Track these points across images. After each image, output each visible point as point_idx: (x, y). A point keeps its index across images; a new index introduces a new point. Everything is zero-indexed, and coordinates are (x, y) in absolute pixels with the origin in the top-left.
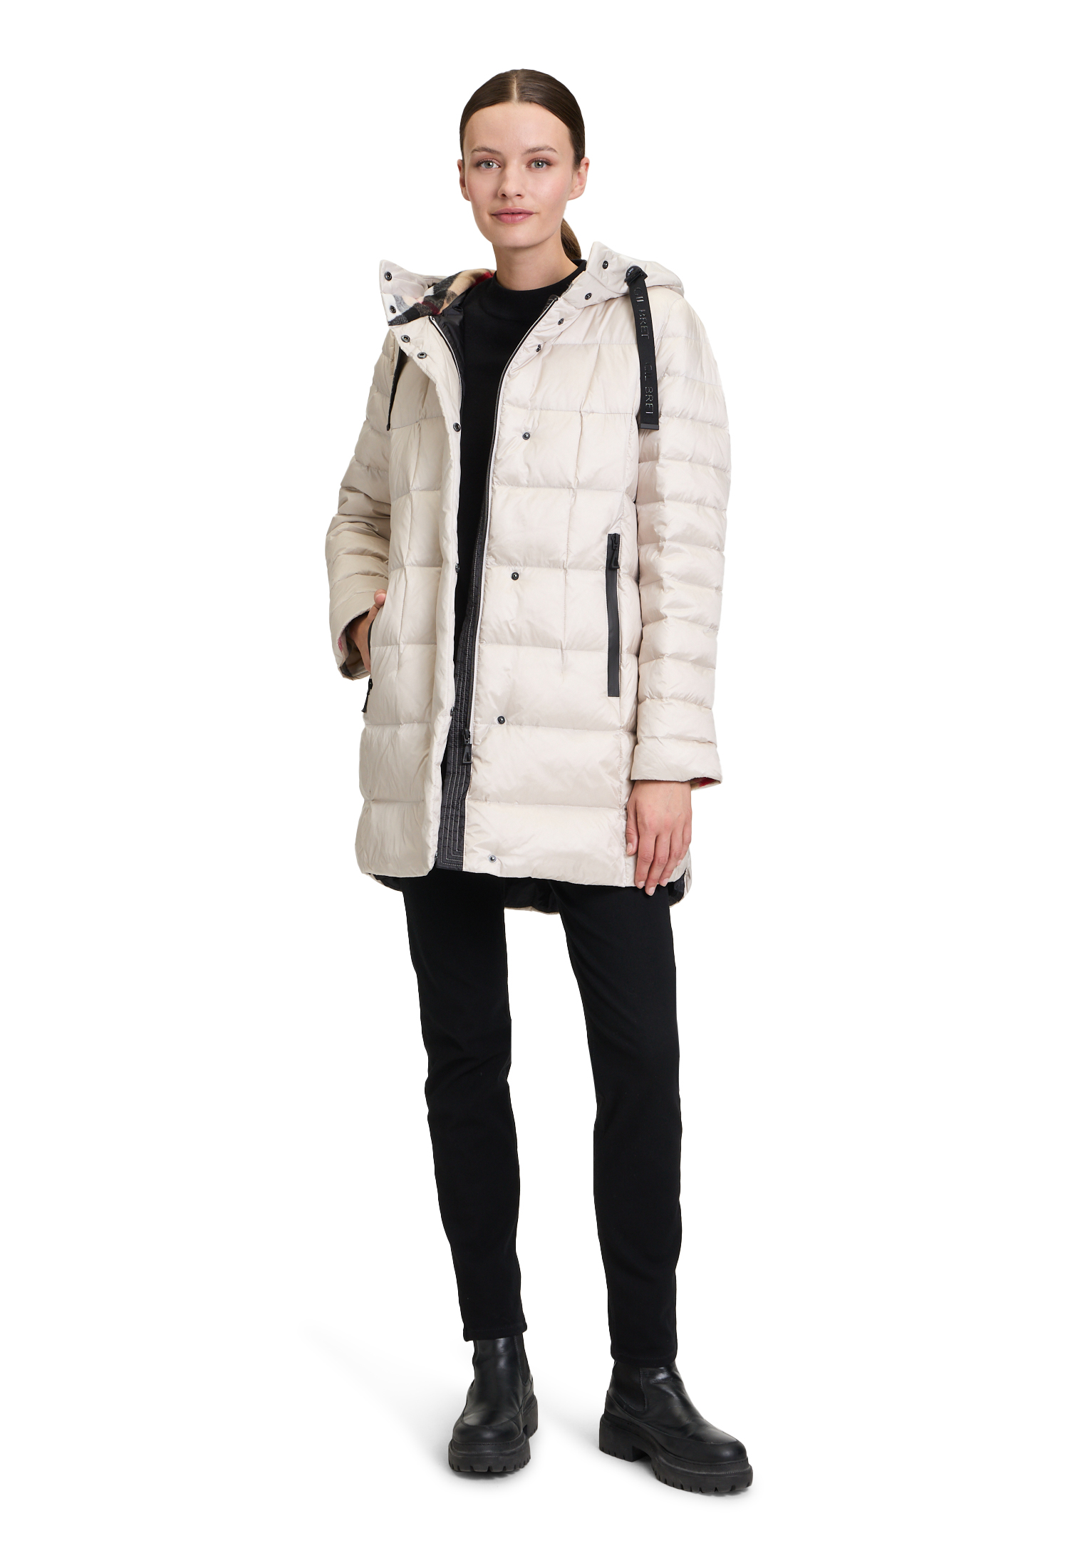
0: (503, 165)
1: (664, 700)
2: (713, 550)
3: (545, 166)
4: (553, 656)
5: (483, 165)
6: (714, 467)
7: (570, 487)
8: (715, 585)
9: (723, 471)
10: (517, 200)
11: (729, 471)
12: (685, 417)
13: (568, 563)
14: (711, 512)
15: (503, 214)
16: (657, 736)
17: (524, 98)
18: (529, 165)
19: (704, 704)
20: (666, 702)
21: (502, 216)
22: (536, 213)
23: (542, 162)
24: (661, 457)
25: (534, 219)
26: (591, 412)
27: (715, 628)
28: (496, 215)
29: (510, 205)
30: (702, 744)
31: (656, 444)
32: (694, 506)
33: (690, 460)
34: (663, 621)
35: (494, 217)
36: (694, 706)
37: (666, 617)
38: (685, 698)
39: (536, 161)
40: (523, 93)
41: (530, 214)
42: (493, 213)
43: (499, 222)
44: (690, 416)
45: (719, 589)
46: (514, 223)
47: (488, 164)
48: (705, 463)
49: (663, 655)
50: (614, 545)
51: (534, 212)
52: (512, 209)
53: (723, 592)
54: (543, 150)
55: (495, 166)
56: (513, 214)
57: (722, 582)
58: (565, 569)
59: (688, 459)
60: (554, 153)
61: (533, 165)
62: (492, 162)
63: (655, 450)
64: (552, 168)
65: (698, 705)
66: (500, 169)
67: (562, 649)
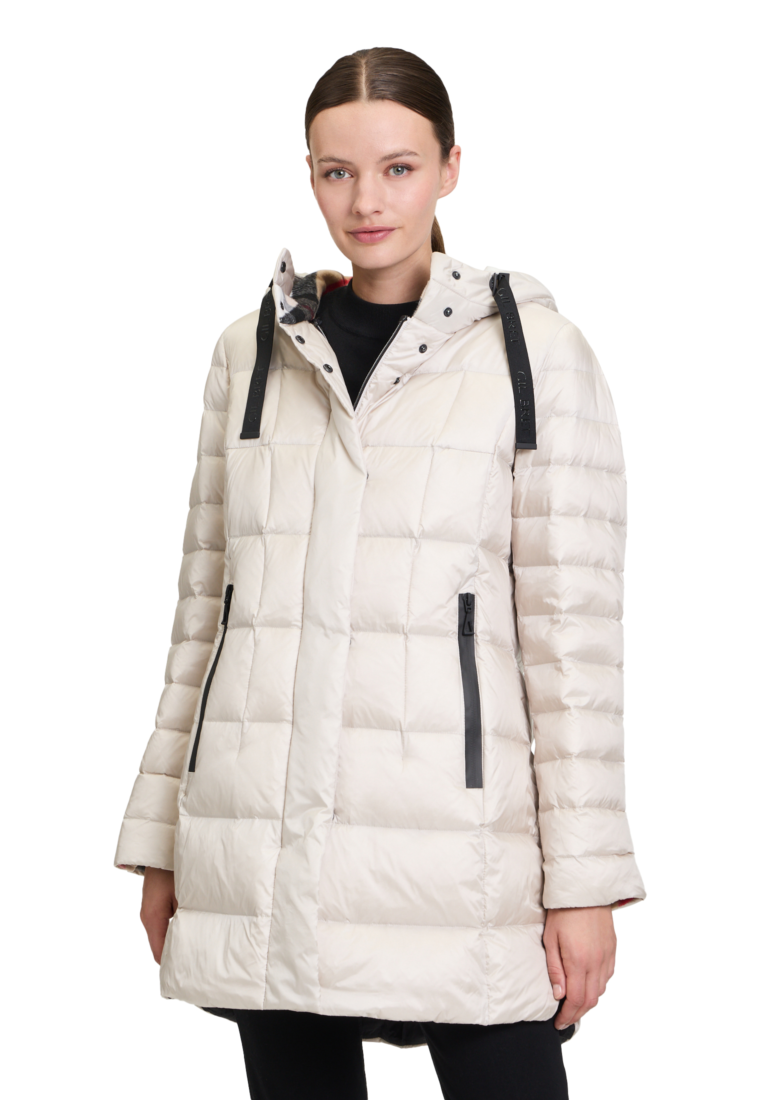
0: (355, 175)
1: (577, 809)
2: (612, 620)
3: (405, 172)
4: (391, 738)
5: (333, 175)
6: (611, 521)
7: (411, 536)
8: (617, 662)
9: (619, 523)
10: (375, 217)
11: (625, 524)
12: (579, 464)
13: (408, 627)
14: (609, 575)
15: (360, 233)
16: (574, 854)
17: (376, 95)
18: (386, 173)
19: (616, 806)
20: (580, 812)
21: (359, 235)
22: (399, 228)
23: (401, 167)
24: (552, 512)
25: (396, 236)
26: (446, 448)
27: (619, 712)
28: (354, 234)
29: (367, 224)
30: (622, 857)
31: (546, 498)
32: (592, 569)
33: (585, 516)
34: (566, 713)
35: (351, 236)
36: (609, 812)
37: (569, 708)
38: (600, 804)
39: (394, 167)
40: (374, 88)
41: (392, 230)
42: (351, 230)
43: (355, 240)
44: (583, 463)
45: (620, 666)
46: (373, 242)
47: (338, 173)
48: (601, 517)
49: (570, 754)
50: (467, 607)
51: (396, 227)
52: (370, 227)
53: (624, 668)
54: (401, 155)
55: (347, 175)
56: (372, 232)
57: (623, 659)
58: (405, 634)
59: (583, 513)
60: (415, 157)
61: (391, 171)
62: (344, 171)
63: (545, 504)
64: (414, 173)
65: (612, 809)
66: (352, 179)
67: (401, 731)
